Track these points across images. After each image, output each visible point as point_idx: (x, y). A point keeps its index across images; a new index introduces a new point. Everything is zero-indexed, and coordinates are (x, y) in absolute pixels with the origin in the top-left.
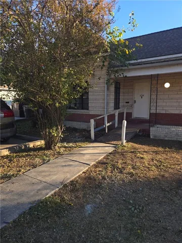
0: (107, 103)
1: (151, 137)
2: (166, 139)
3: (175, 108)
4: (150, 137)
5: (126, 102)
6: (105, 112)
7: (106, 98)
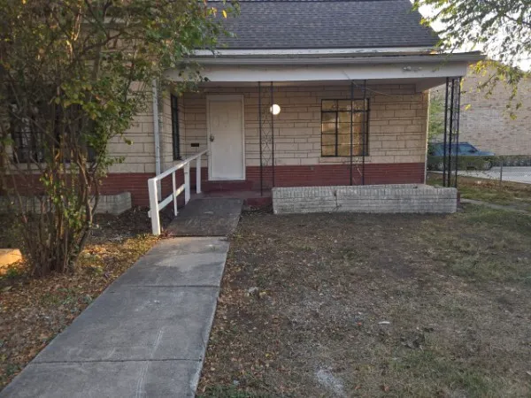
0: (161, 143)
1: (276, 212)
2: (305, 211)
3: (292, 155)
4: (272, 211)
5: (193, 145)
6: (158, 165)
7: (156, 130)
